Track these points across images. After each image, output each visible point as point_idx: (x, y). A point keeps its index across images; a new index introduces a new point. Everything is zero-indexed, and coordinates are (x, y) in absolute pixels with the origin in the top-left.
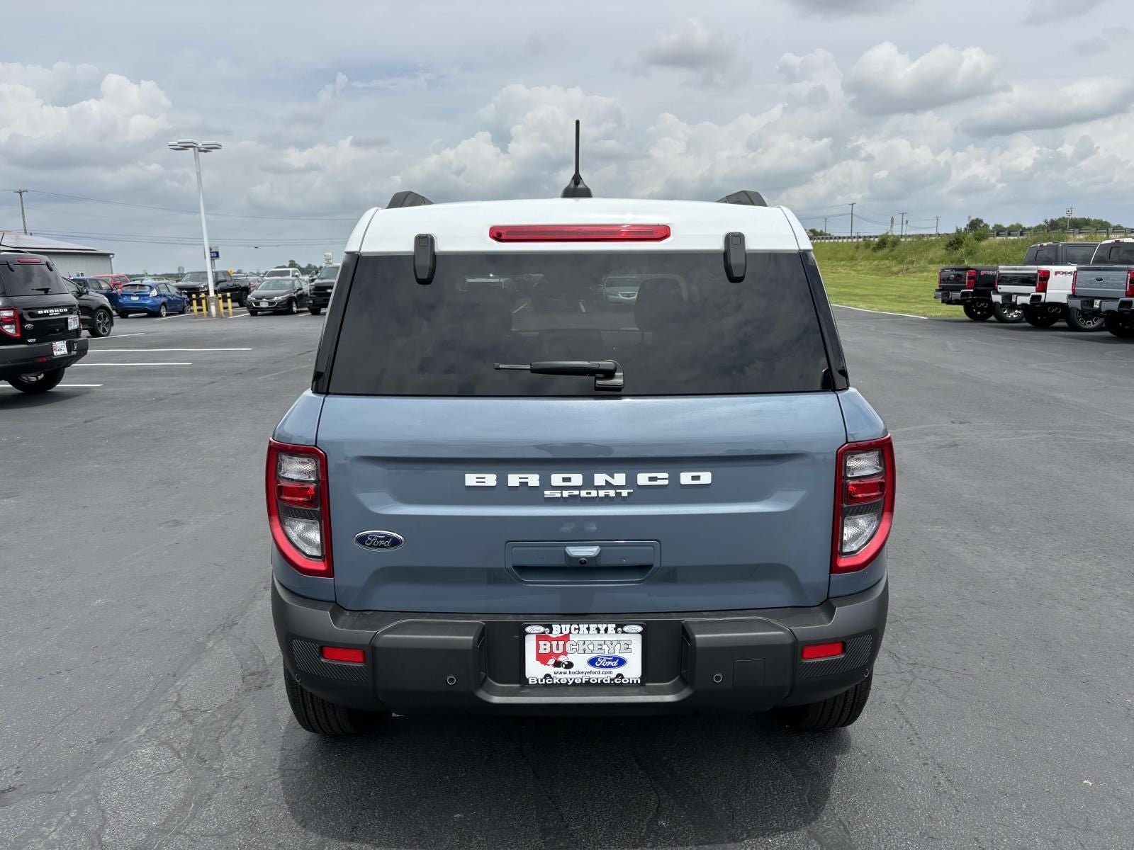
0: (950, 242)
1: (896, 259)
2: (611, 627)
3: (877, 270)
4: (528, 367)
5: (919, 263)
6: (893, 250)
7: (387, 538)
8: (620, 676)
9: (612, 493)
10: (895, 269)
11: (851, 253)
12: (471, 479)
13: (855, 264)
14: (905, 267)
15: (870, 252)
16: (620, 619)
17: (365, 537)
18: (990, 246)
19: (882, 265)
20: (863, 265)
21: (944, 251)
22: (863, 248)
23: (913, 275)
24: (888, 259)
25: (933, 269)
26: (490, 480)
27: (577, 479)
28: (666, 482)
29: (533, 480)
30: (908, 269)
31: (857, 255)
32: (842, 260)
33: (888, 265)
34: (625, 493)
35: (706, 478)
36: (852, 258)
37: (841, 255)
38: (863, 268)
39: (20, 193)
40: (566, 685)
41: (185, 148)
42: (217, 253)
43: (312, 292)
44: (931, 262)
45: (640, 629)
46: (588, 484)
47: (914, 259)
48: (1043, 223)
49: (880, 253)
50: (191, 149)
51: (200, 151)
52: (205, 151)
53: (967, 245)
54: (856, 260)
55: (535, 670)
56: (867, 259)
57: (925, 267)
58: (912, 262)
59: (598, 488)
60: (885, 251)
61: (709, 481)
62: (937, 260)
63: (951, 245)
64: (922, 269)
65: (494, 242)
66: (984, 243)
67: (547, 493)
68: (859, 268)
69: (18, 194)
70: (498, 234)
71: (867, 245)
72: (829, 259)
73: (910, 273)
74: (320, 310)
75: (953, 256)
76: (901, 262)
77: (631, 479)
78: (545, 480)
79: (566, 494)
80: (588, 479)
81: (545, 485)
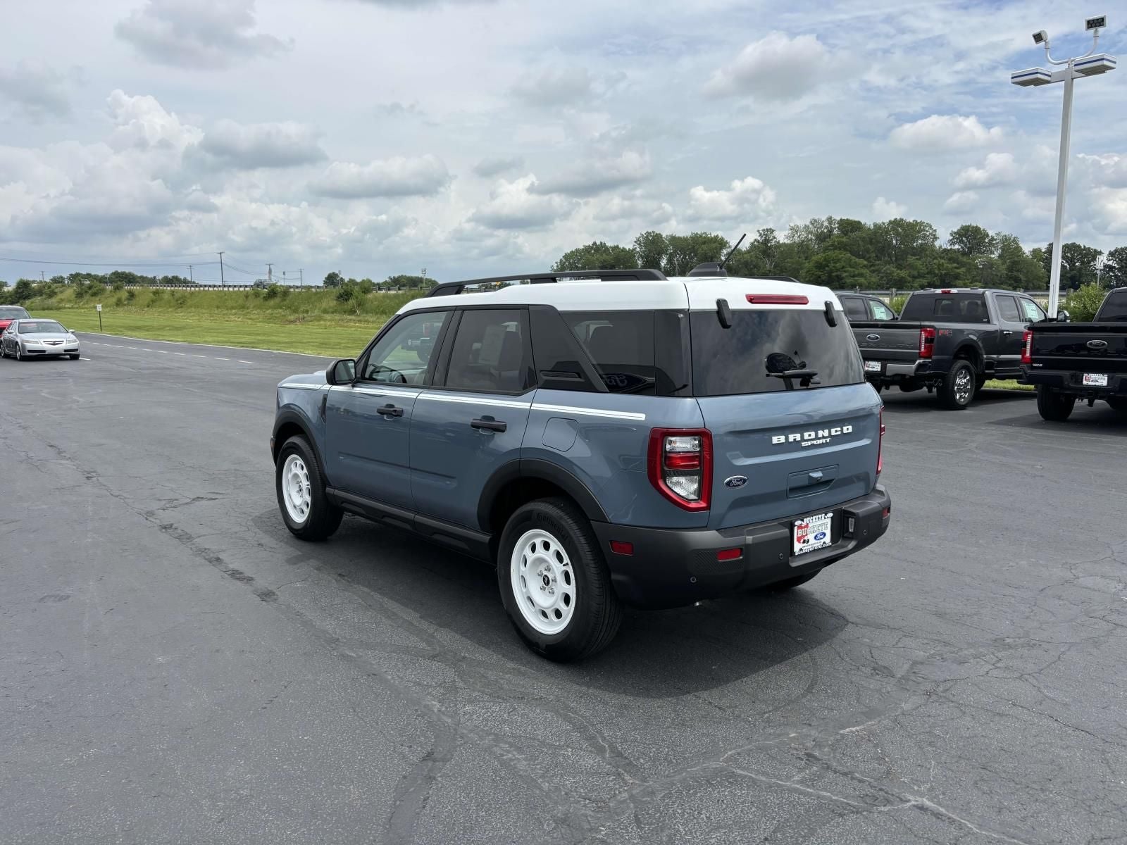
0: (340, 294)
1: (290, 308)
2: (823, 516)
3: (271, 319)
5: (314, 313)
6: (285, 300)
7: (741, 479)
8: (824, 543)
9: (824, 441)
10: (292, 318)
11: (241, 302)
12: (775, 440)
13: (248, 313)
14: (301, 316)
15: (262, 300)
16: (826, 511)
17: (730, 481)
18: (376, 299)
19: (276, 313)
20: (255, 313)
21: (335, 302)
22: (253, 297)
23: (310, 323)
24: (281, 308)
25: (329, 318)
26: (782, 439)
27: (813, 434)
28: (840, 433)
29: (798, 437)
30: (303, 318)
31: (248, 304)
32: (232, 308)
33: (283, 313)
34: (828, 440)
36: (243, 307)
37: (230, 303)
38: (257, 316)
44: (325, 311)
45: (831, 515)
46: (817, 438)
47: (308, 308)
48: (388, 280)
49: (272, 302)
53: (357, 298)
54: (248, 308)
55: (798, 546)
56: (259, 307)
57: (320, 316)
58: (307, 312)
59: (820, 439)
60: (277, 300)
62: (331, 310)
63: (342, 297)
64: (318, 318)
65: (750, 304)
66: (370, 296)
67: (804, 444)
68: (252, 316)
70: (752, 299)
71: (257, 295)
72: (218, 307)
73: (307, 321)
75: (346, 306)
76: (296, 311)
77: (830, 432)
78: (802, 437)
79: (809, 443)
80: (817, 434)
81: (803, 440)
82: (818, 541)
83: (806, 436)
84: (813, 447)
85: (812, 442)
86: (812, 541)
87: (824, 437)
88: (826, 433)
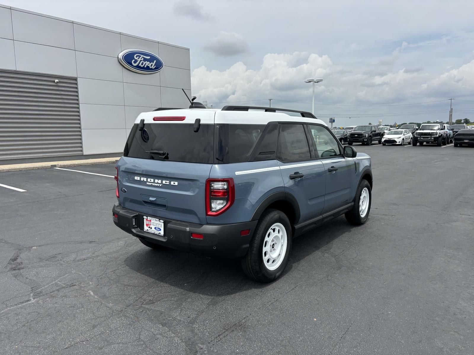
2: (158, 220)
4: (149, 152)
8: (160, 233)
9: (158, 185)
12: (136, 178)
16: (160, 218)
26: (139, 178)
27: (152, 180)
28: (168, 184)
29: (145, 179)
34: (160, 185)
35: (176, 183)
39: (270, 100)
40: (150, 233)
41: (310, 82)
42: (334, 120)
43: (349, 136)
45: (163, 221)
46: (154, 182)
50: (312, 82)
51: (315, 82)
52: (317, 82)
55: (146, 228)
59: (156, 183)
61: (177, 185)
67: (147, 183)
69: (269, 101)
74: (352, 144)
77: (162, 182)
78: (147, 180)
79: (150, 184)
80: (154, 181)
81: (147, 181)
82: (156, 231)
83: (149, 180)
84: (151, 186)
85: (152, 184)
86: (153, 229)
87: (158, 183)
88: (160, 181)
